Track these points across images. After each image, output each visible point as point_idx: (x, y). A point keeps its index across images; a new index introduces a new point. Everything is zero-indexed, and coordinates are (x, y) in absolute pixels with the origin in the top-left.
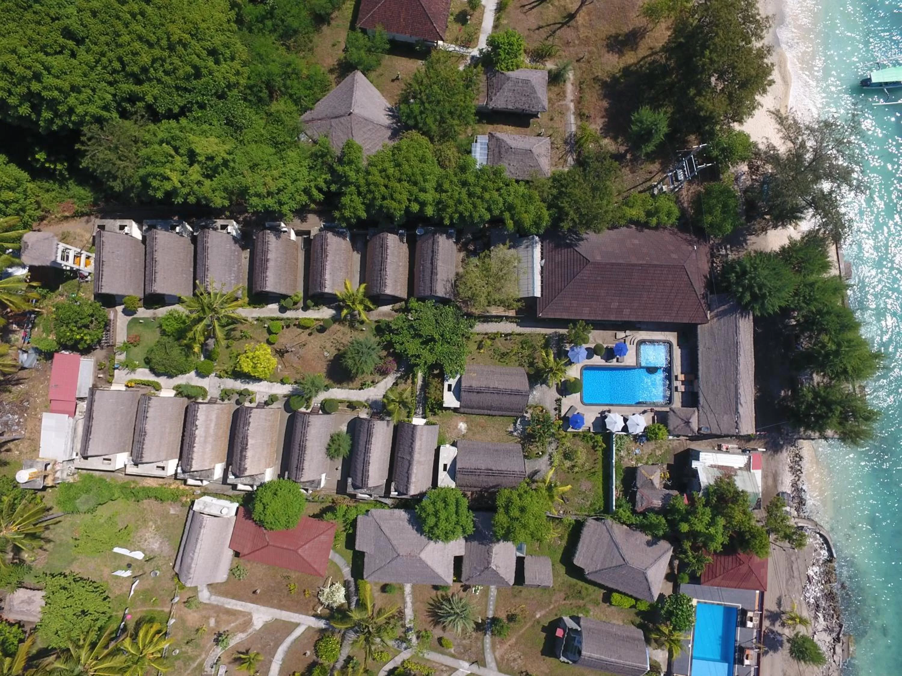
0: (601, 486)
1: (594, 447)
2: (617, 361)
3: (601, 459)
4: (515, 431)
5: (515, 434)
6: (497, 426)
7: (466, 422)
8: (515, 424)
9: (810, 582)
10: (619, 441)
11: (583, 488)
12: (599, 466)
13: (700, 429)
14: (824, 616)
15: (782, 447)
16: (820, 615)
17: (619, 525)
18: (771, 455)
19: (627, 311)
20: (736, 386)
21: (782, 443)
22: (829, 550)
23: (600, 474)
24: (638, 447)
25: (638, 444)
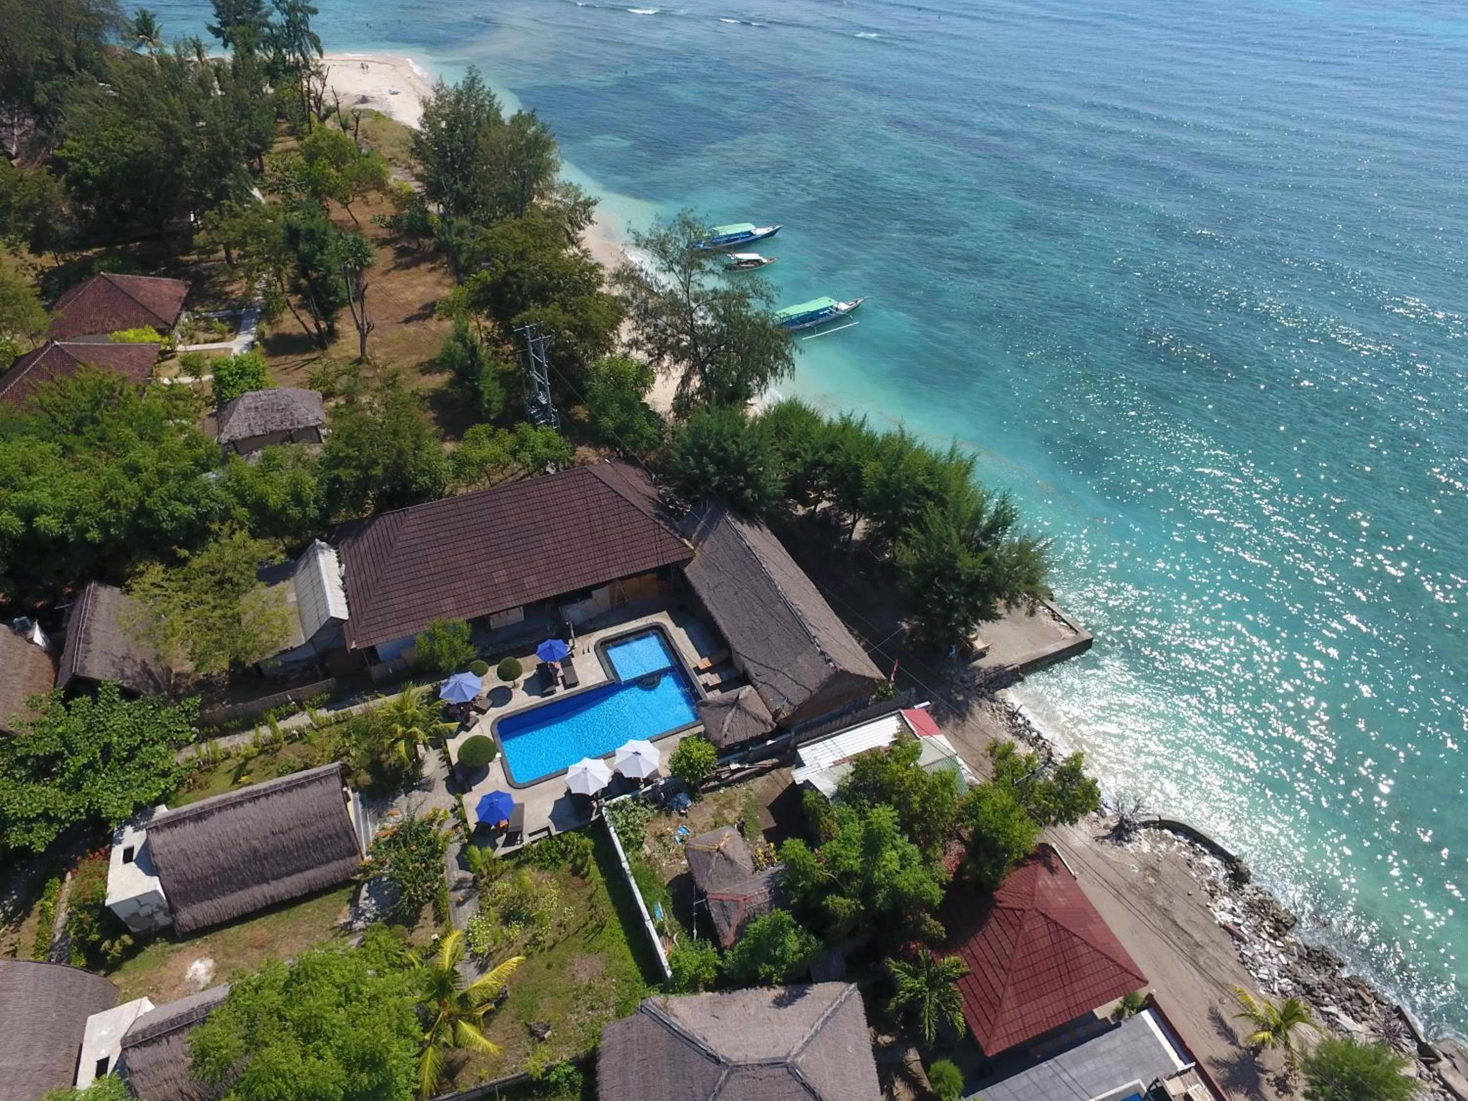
0: (626, 950)
1: (576, 871)
2: (567, 687)
3: (603, 888)
4: (357, 916)
5: (359, 924)
6: (304, 928)
7: (212, 954)
8: (354, 901)
9: (1241, 939)
10: (618, 815)
11: (584, 978)
12: (607, 908)
13: (775, 715)
14: (1344, 1009)
15: (967, 705)
16: (1333, 1009)
17: (688, 997)
18: (956, 726)
19: (531, 581)
20: (785, 603)
21: (961, 698)
22: (1216, 851)
23: (614, 923)
24: (679, 821)
25: (675, 815)
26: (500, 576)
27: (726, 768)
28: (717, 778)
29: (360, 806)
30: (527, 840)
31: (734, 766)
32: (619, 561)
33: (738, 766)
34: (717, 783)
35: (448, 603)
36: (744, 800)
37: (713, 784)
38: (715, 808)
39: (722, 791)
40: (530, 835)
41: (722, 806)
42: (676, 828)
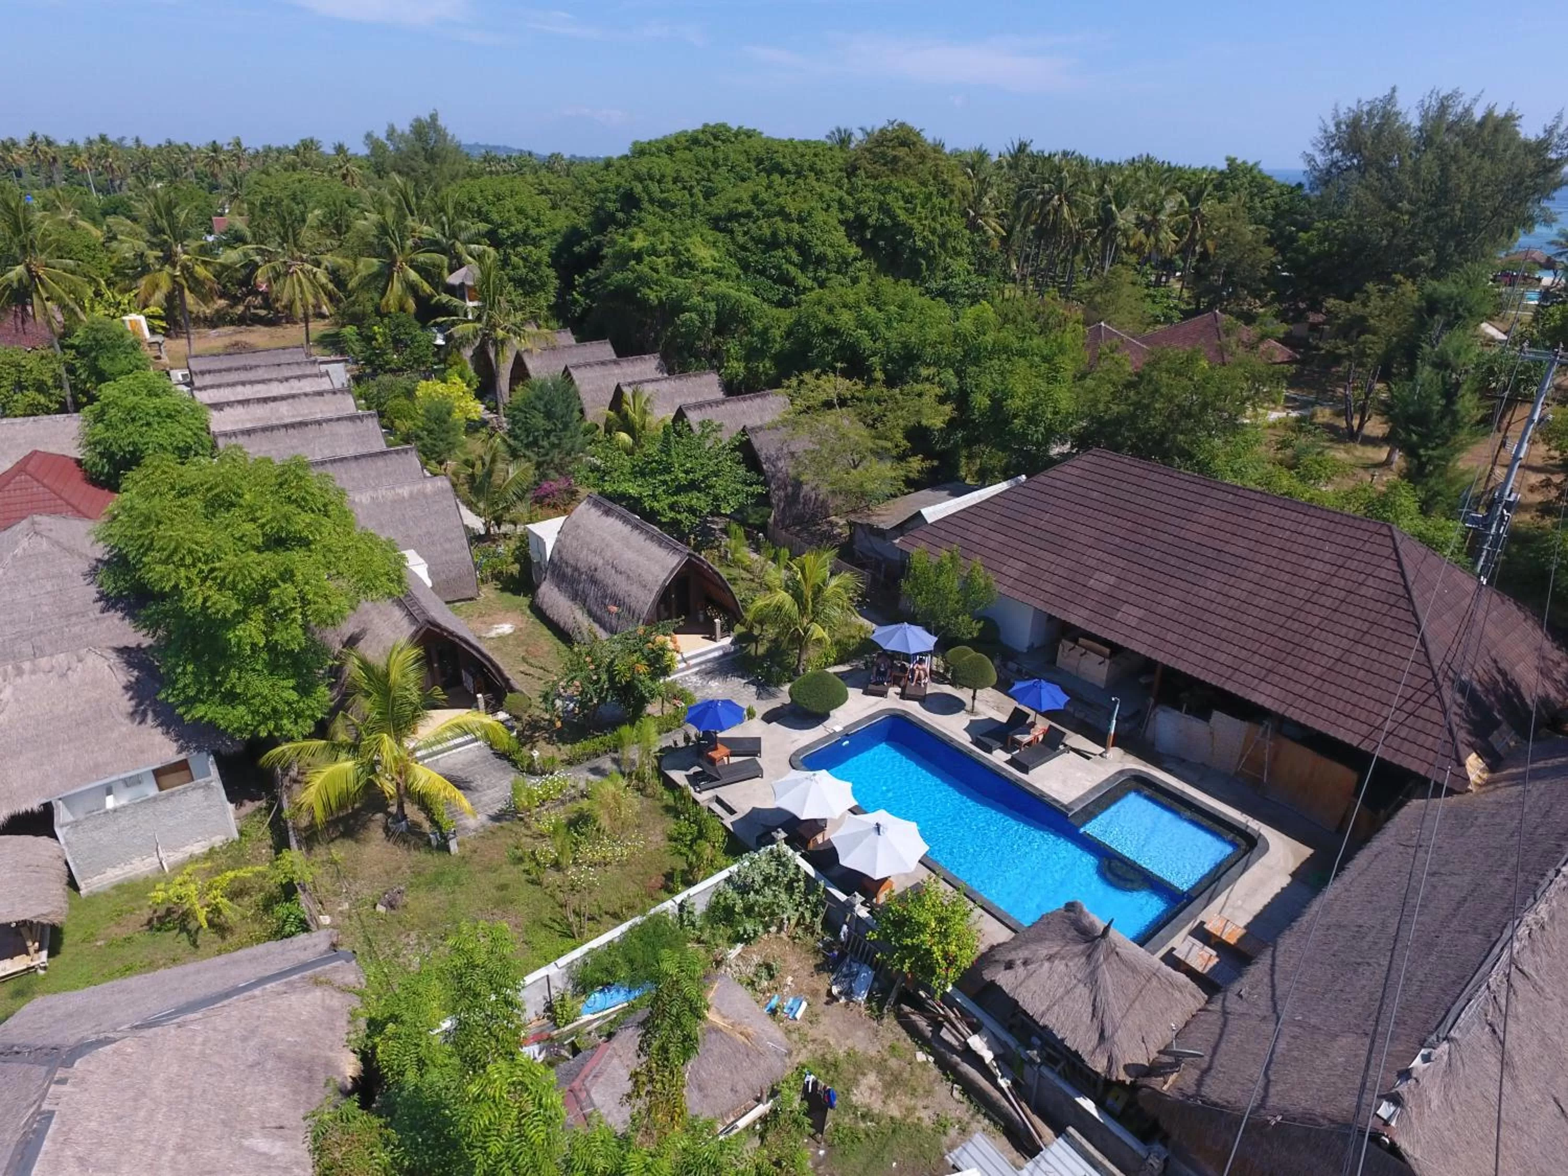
24: (815, 993)
25: (823, 982)
26: (1103, 581)
27: (964, 1029)
28: (937, 1026)
29: (716, 654)
30: (704, 797)
31: (977, 1043)
32: (1291, 686)
33: (988, 1056)
34: (928, 1031)
35: (1015, 568)
36: (926, 1117)
37: (922, 1023)
38: (872, 1052)
39: (921, 1057)
40: (719, 801)
41: (881, 1067)
42: (798, 995)
